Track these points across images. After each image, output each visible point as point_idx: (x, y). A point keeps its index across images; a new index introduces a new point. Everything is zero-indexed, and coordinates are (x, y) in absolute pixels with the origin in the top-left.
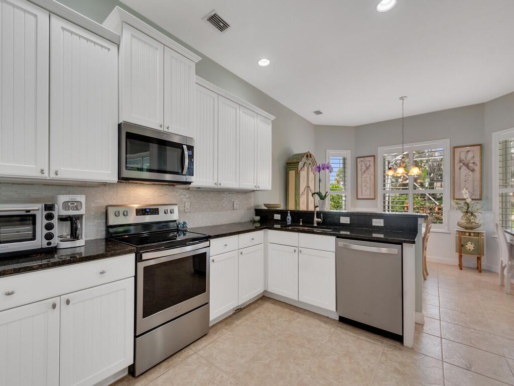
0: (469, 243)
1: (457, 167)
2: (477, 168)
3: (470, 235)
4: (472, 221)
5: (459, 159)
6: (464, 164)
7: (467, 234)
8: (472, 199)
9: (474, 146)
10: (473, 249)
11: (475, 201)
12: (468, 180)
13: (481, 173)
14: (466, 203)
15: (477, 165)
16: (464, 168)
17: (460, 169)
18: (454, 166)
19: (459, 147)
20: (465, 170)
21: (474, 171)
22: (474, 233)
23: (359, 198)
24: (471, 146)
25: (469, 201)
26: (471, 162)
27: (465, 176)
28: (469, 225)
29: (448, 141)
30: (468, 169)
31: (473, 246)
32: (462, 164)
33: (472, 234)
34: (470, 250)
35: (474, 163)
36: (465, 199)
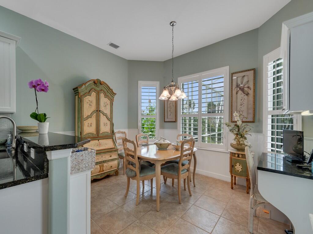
0: (238, 164)
1: (234, 92)
2: (251, 92)
3: (238, 156)
4: (241, 142)
5: (236, 84)
6: (240, 88)
7: (237, 156)
8: (243, 122)
9: (248, 70)
10: (241, 170)
11: (245, 124)
12: (243, 103)
13: (255, 97)
14: (236, 125)
15: (251, 90)
16: (240, 92)
17: (237, 94)
18: (232, 91)
19: (236, 73)
20: (241, 94)
21: (249, 95)
22: (242, 154)
23: (165, 121)
24: (246, 71)
25: (239, 123)
26: (246, 86)
27: (241, 100)
28: (239, 147)
29: (227, 68)
30: (244, 93)
31: (241, 167)
32: (238, 89)
33: (240, 156)
34: (238, 170)
35: (248, 87)
36: (236, 122)
